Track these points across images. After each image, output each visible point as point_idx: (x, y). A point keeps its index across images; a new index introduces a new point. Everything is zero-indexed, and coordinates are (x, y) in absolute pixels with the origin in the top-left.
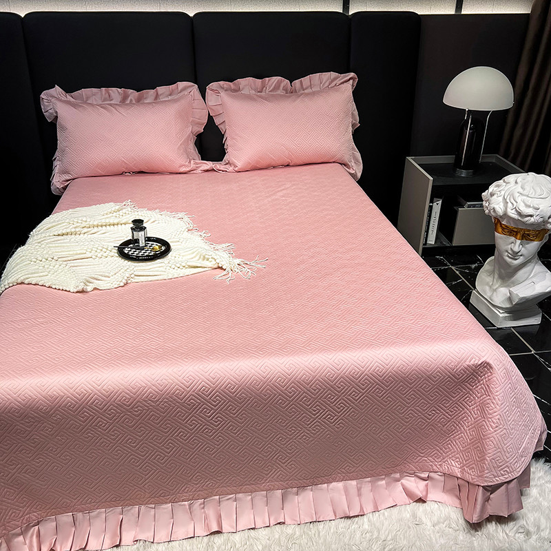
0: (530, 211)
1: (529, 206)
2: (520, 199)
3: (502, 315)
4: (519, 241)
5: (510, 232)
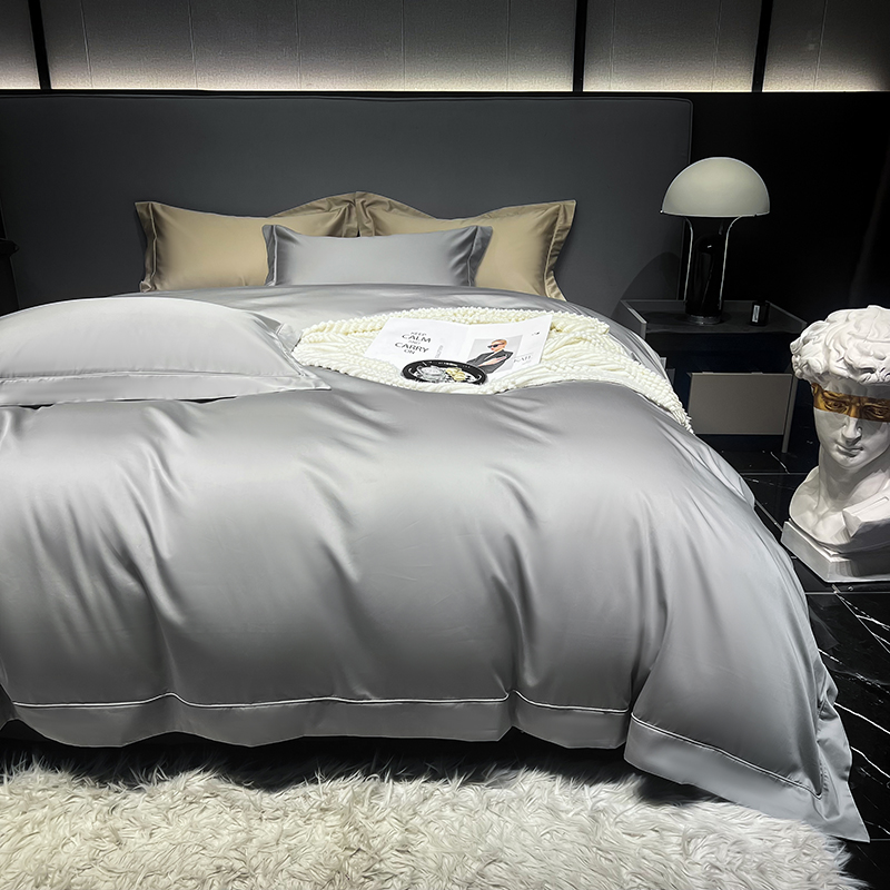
0: (869, 361)
2: (851, 343)
3: (833, 559)
4: (853, 421)
5: (839, 404)
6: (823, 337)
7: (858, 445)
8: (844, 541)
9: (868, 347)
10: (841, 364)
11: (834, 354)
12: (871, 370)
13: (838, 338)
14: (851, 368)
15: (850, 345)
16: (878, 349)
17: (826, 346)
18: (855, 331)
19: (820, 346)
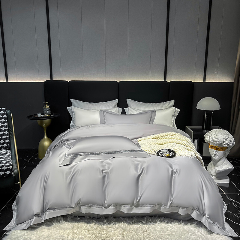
0: (216, 140)
1: (216, 138)
2: (214, 136)
3: (214, 178)
4: (215, 150)
5: (213, 147)
6: (209, 134)
7: (216, 155)
8: (215, 174)
9: (216, 137)
10: (211, 140)
11: (210, 138)
12: (217, 141)
13: (211, 135)
14: (213, 140)
15: (213, 136)
16: (218, 137)
17: (209, 136)
18: (214, 134)
19: (208, 136)
